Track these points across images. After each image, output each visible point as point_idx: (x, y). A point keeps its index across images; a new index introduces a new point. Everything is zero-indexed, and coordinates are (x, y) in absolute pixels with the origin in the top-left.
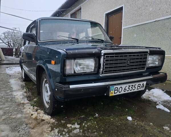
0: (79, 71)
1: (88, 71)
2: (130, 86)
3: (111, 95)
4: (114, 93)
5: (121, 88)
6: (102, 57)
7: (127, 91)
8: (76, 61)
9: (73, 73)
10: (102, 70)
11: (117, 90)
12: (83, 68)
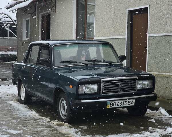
0: (87, 92)
1: (93, 92)
2: (122, 102)
3: (108, 107)
4: (110, 106)
5: (115, 103)
6: (102, 83)
7: (120, 105)
8: (85, 86)
9: (83, 93)
10: (102, 91)
11: (112, 104)
12: (90, 90)
